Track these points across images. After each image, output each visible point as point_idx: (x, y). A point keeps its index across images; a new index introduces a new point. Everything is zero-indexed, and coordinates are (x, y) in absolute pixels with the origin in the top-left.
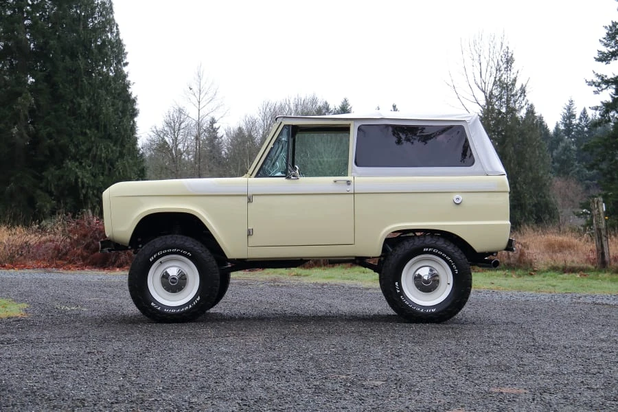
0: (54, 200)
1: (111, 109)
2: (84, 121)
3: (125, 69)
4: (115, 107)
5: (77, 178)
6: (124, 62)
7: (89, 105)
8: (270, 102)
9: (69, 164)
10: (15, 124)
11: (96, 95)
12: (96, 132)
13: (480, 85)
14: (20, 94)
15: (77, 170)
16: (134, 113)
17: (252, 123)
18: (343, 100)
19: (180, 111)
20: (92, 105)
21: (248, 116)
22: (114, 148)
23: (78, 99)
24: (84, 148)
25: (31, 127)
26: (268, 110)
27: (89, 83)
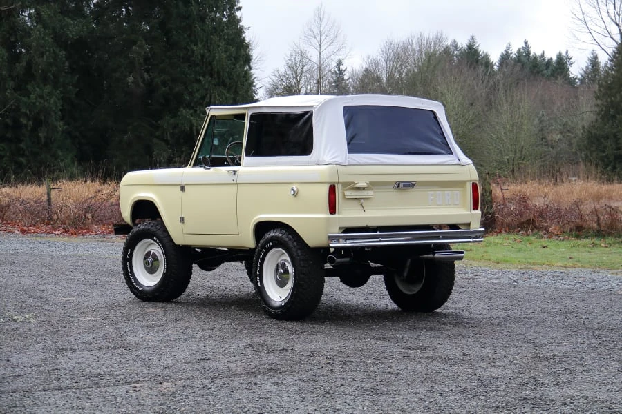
0: (170, 148)
1: (224, 55)
2: (198, 68)
3: (238, 14)
4: (228, 53)
5: (192, 125)
6: (238, 6)
7: (202, 52)
8: (393, 43)
9: (184, 112)
10: (130, 73)
11: (209, 42)
12: (210, 79)
13: (614, 18)
14: (134, 42)
15: (192, 118)
16: (248, 59)
17: (375, 65)
18: (470, 38)
19: (302, 55)
20: (206, 51)
21: (371, 57)
22: (228, 95)
23: (192, 46)
24: (197, 95)
25: (146, 76)
26: (391, 51)
27: (203, 30)
